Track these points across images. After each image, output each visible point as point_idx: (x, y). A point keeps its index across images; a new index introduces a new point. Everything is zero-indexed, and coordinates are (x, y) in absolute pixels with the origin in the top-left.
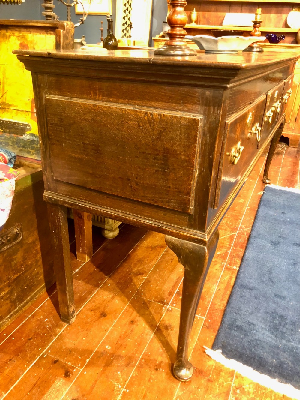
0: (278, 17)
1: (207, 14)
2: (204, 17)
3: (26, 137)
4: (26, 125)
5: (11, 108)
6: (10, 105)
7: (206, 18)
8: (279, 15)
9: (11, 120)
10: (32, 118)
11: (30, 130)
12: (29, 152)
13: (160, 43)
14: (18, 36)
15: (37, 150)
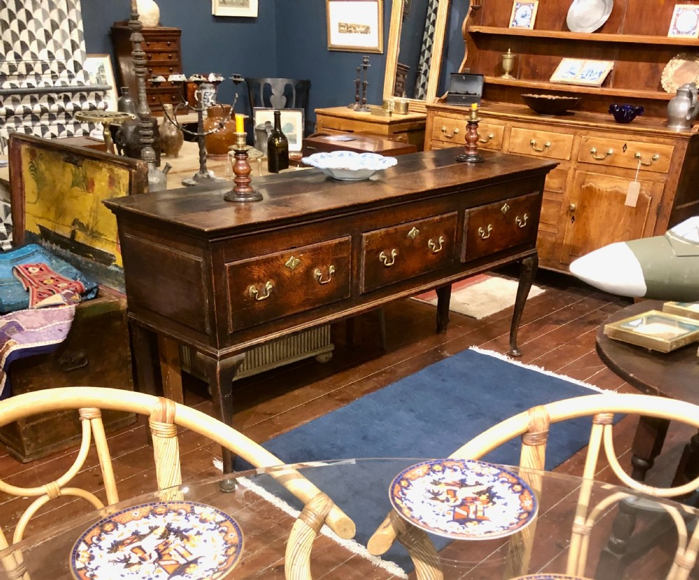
0: (651, 68)
1: (533, 59)
2: (528, 64)
3: (112, 268)
4: (112, 256)
5: (103, 237)
6: (101, 234)
7: (531, 65)
8: (654, 64)
9: (102, 250)
10: (117, 249)
11: (115, 261)
12: (113, 284)
13: (436, 112)
14: (108, 169)
15: (120, 283)
